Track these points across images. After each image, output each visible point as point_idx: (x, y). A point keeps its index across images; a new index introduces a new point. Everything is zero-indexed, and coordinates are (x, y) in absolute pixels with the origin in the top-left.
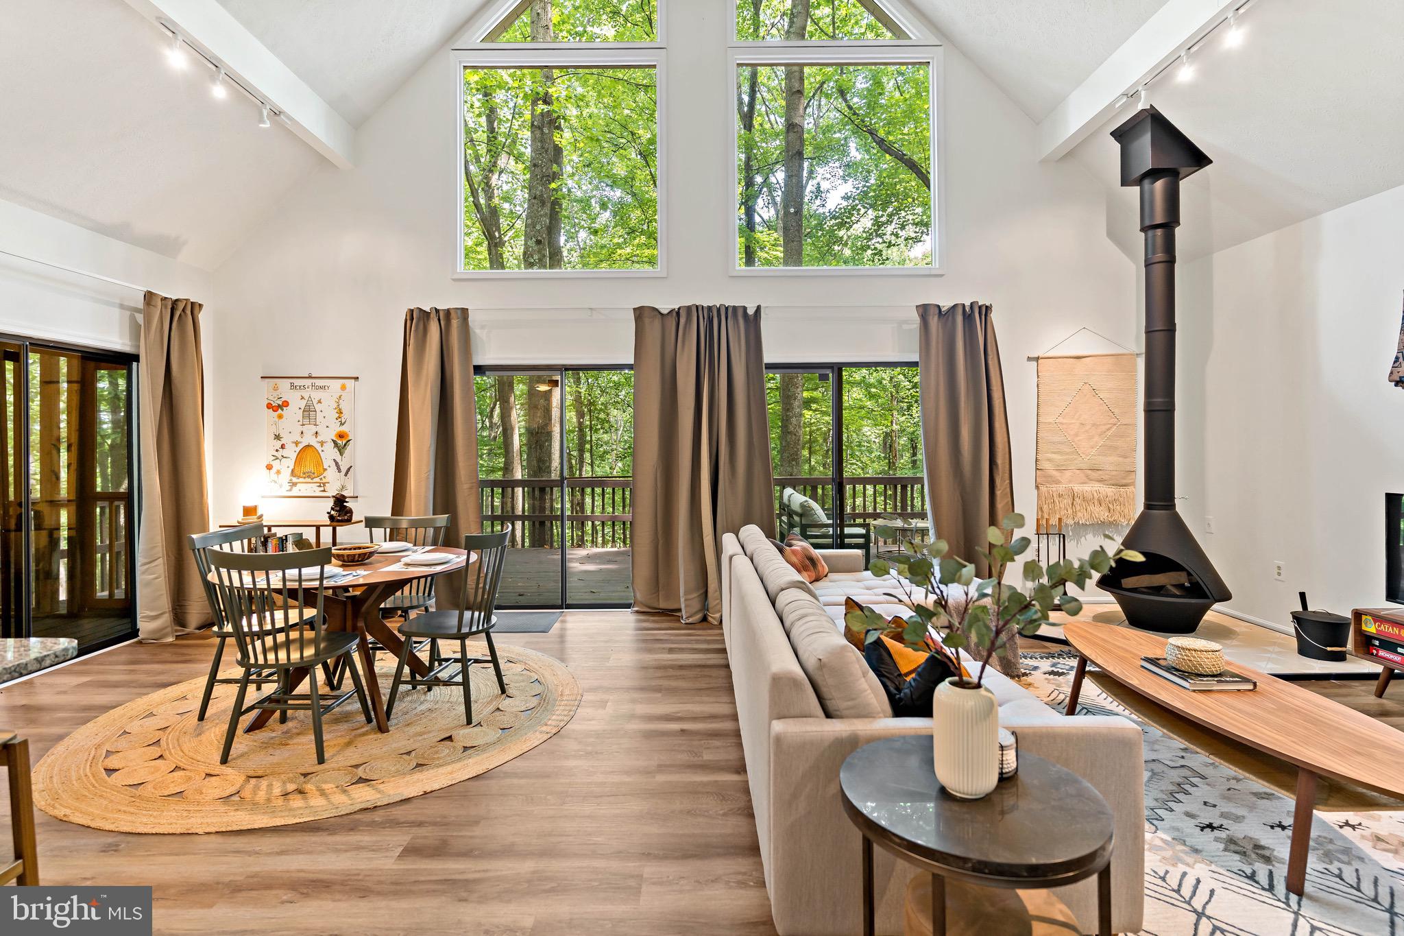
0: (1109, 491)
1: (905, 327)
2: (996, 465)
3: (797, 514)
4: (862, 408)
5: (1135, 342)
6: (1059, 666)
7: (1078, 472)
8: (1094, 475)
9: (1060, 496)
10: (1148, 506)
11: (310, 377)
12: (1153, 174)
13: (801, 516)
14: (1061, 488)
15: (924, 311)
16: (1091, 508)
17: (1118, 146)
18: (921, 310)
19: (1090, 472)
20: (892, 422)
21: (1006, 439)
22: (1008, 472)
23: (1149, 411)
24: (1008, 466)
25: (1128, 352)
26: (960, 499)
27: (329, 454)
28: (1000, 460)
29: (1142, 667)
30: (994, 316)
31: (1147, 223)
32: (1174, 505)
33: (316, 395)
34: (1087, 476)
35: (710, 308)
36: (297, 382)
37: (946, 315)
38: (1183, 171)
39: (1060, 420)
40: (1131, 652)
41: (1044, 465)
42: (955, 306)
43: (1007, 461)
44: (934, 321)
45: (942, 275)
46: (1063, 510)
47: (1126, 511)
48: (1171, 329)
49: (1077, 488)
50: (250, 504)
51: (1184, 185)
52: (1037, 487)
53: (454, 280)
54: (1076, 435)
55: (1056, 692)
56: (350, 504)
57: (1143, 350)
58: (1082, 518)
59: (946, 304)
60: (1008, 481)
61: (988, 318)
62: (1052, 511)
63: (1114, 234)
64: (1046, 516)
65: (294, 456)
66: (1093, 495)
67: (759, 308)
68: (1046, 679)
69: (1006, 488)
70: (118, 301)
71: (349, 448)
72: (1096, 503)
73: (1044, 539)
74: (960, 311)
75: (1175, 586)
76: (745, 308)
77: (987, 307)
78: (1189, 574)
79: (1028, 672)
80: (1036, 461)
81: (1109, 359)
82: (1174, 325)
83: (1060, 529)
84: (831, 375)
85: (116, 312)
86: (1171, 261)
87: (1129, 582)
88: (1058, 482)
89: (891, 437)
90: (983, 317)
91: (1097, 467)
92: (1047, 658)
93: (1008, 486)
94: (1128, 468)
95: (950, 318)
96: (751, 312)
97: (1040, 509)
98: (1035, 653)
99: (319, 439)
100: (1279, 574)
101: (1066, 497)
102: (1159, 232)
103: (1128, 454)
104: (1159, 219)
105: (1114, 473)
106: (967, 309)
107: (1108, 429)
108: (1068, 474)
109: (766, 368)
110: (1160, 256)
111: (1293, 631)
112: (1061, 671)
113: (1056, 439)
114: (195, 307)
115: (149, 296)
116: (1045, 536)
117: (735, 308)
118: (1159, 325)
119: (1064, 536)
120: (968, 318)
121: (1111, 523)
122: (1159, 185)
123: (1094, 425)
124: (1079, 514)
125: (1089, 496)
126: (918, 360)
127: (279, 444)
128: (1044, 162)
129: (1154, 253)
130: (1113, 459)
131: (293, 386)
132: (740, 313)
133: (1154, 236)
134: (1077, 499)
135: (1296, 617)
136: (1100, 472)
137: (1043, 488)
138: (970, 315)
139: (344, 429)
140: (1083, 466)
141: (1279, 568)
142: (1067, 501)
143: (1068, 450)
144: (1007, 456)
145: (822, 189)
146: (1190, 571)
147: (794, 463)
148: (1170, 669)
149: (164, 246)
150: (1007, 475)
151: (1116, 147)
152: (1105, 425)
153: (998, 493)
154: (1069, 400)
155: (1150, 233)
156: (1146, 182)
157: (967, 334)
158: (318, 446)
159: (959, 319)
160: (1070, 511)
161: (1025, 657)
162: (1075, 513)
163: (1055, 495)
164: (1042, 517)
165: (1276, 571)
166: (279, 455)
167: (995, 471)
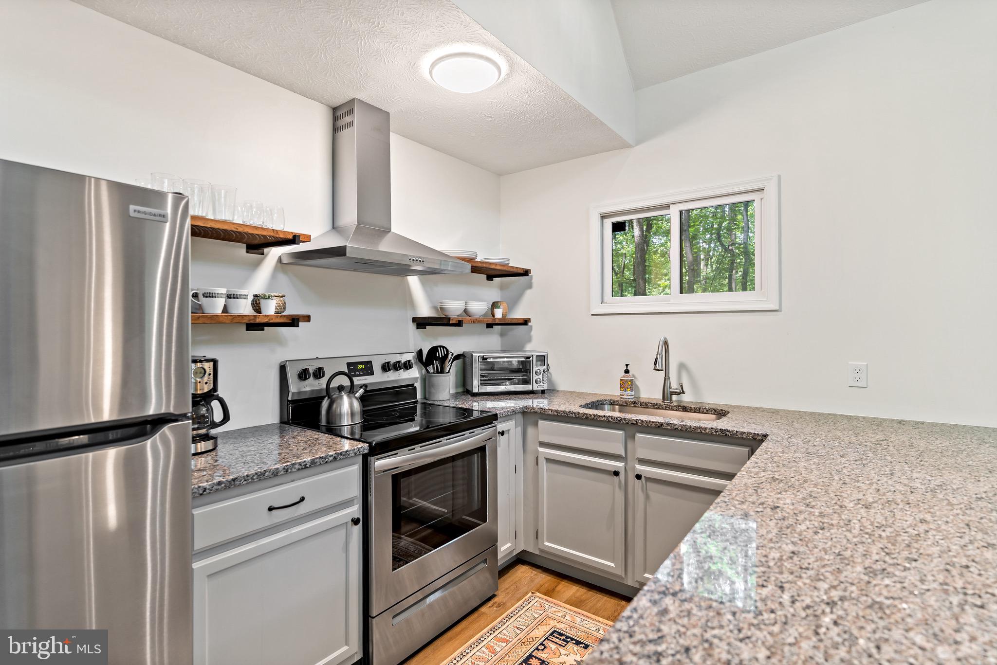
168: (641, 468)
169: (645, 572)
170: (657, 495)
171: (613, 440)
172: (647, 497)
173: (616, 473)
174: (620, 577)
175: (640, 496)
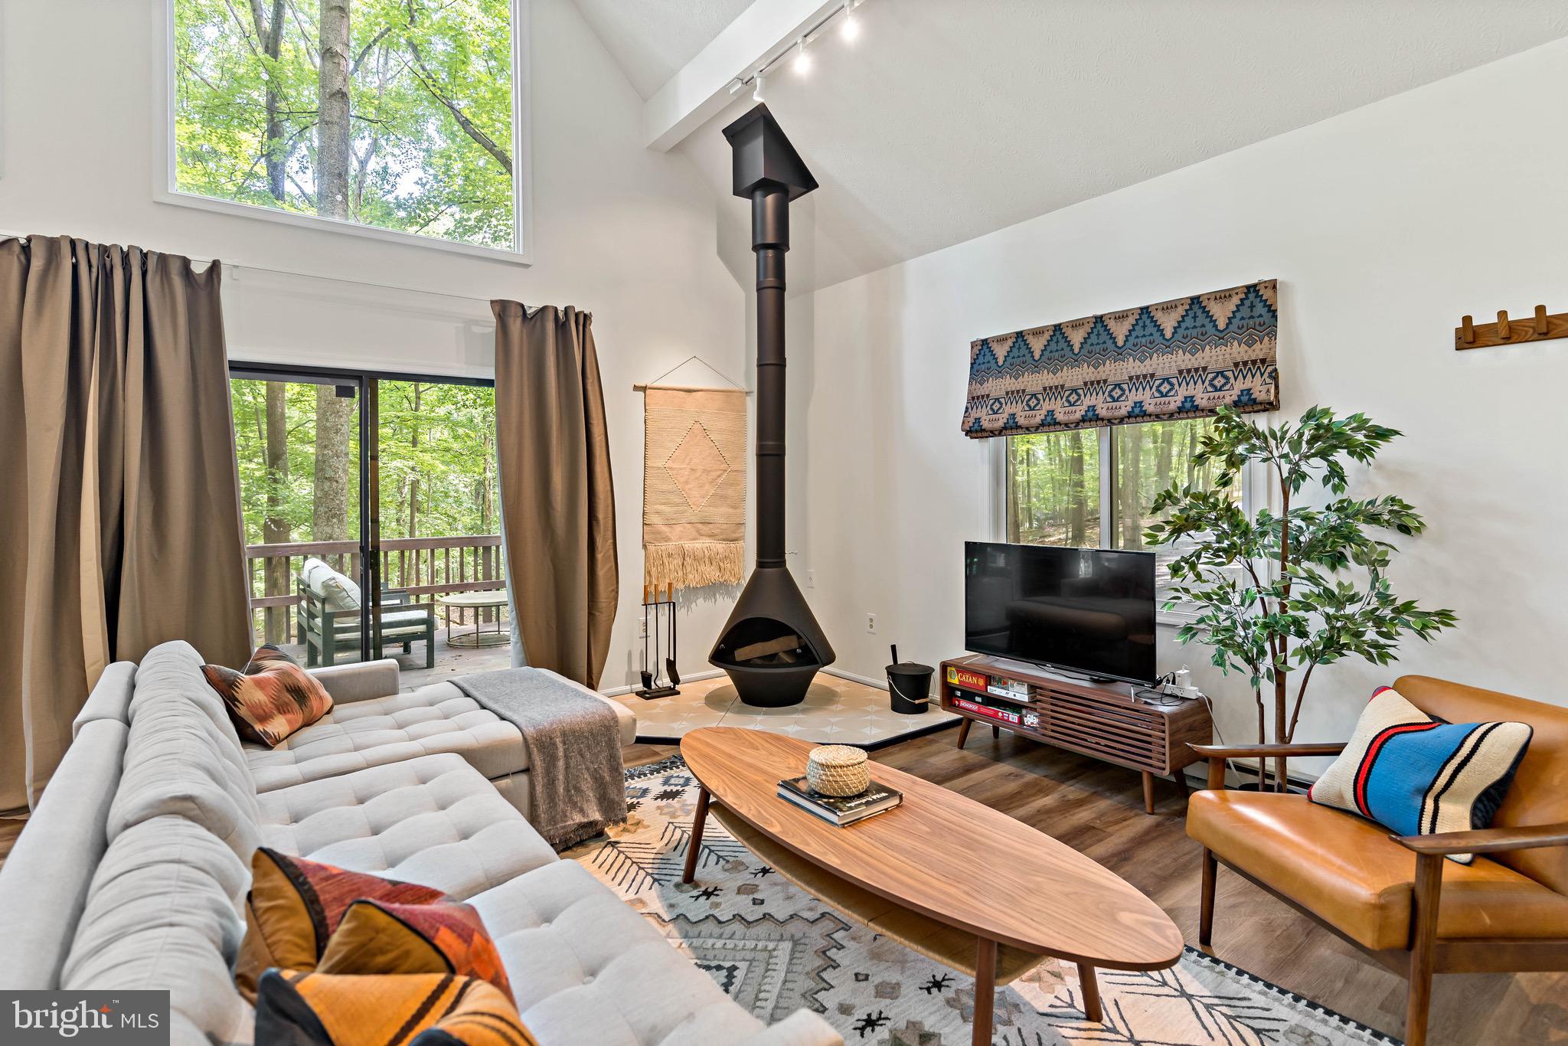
0: (719, 547)
1: (476, 329)
2: (597, 520)
3: (318, 597)
4: (447, 450)
5: (745, 377)
6: (673, 781)
7: (689, 526)
8: (704, 529)
9: (670, 555)
10: (760, 565)
12: (765, 186)
13: (324, 601)
14: (671, 546)
15: (503, 309)
16: (702, 568)
17: (730, 148)
18: (497, 308)
19: (700, 526)
20: (485, 469)
21: (609, 488)
22: (611, 529)
23: (761, 455)
24: (610, 522)
25: (737, 389)
26: (551, 567)
28: (601, 515)
29: (780, 795)
30: (594, 328)
31: (759, 241)
32: (785, 562)
34: (698, 531)
35: (104, 250)
37: (534, 319)
38: (793, 189)
39: (670, 464)
40: (765, 772)
41: (654, 519)
42: (544, 309)
43: (610, 515)
44: (516, 326)
45: (527, 266)
46: (672, 573)
47: (736, 569)
48: (781, 365)
49: (688, 545)
51: (792, 206)
52: (645, 546)
54: (687, 482)
55: (671, 827)
57: (754, 387)
58: (693, 580)
59: (532, 305)
60: (611, 541)
61: (587, 330)
62: (661, 575)
63: (723, 253)
64: (654, 582)
66: (704, 552)
67: (215, 267)
68: (659, 808)
69: (608, 550)
72: (707, 562)
73: (652, 609)
74: (551, 316)
75: (786, 652)
76: (186, 263)
77: (585, 315)
78: (799, 637)
79: (635, 800)
80: (643, 515)
81: (719, 396)
82: (784, 360)
83: (670, 597)
84: (357, 388)
86: (781, 288)
87: (741, 654)
88: (667, 539)
89: (484, 486)
90: (581, 328)
91: (708, 520)
92: (659, 772)
93: (612, 547)
94: (738, 521)
95: (538, 324)
96: (199, 268)
97: (648, 573)
98: (643, 765)
100: (871, 626)
101: (676, 556)
102: (770, 253)
103: (738, 503)
104: (770, 239)
105: (725, 526)
106: (561, 315)
107: (719, 476)
108: (678, 528)
109: (231, 368)
110: (771, 280)
111: (887, 685)
112: (675, 789)
113: (665, 487)
116: (654, 606)
117: (163, 258)
118: (771, 359)
119: (674, 604)
120: (561, 326)
121: (721, 584)
122: (770, 199)
123: (705, 471)
124: (690, 576)
125: (699, 554)
126: (493, 378)
128: (653, 148)
129: (765, 276)
130: (724, 510)
132: (175, 269)
133: (766, 257)
134: (687, 559)
135: (891, 672)
136: (710, 526)
137: (651, 548)
138: (564, 324)
140: (694, 519)
141: (871, 620)
142: (678, 561)
143: (677, 500)
144: (610, 508)
145: (389, 171)
146: (802, 635)
147: (335, 520)
148: (814, 795)
150: (610, 533)
151: (728, 149)
152: (716, 470)
153: (599, 556)
154: (679, 440)
155: (762, 253)
156: (758, 195)
157: (560, 348)
159: (550, 326)
160: (680, 574)
161: (632, 777)
162: (685, 575)
163: (664, 555)
164: (651, 583)
165: (869, 623)
167: (595, 528)
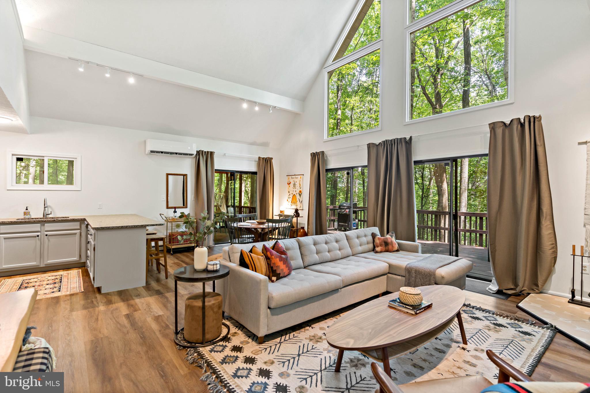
2: (541, 210)
11: (295, 175)
15: (494, 125)
27: (298, 196)
28: (544, 208)
30: (542, 121)
33: (296, 180)
36: (293, 177)
37: (507, 126)
42: (514, 120)
50: (282, 210)
53: (324, 142)
56: (299, 212)
65: (292, 197)
67: (411, 138)
69: (549, 225)
70: (254, 160)
71: (302, 195)
74: (517, 122)
84: (450, 163)
85: (254, 162)
90: (532, 124)
95: (510, 128)
96: (408, 139)
99: (296, 192)
106: (521, 120)
114: (271, 159)
115: (259, 158)
117: (401, 139)
120: (523, 125)
126: (488, 153)
127: (289, 194)
131: (292, 178)
132: (403, 141)
139: (301, 190)
149: (265, 145)
158: (296, 194)
159: (516, 127)
166: (289, 197)
168: (46, 233)
169: (48, 261)
170: (52, 239)
171: (37, 227)
172: (49, 240)
173: (38, 236)
174: (38, 265)
175: (46, 241)
